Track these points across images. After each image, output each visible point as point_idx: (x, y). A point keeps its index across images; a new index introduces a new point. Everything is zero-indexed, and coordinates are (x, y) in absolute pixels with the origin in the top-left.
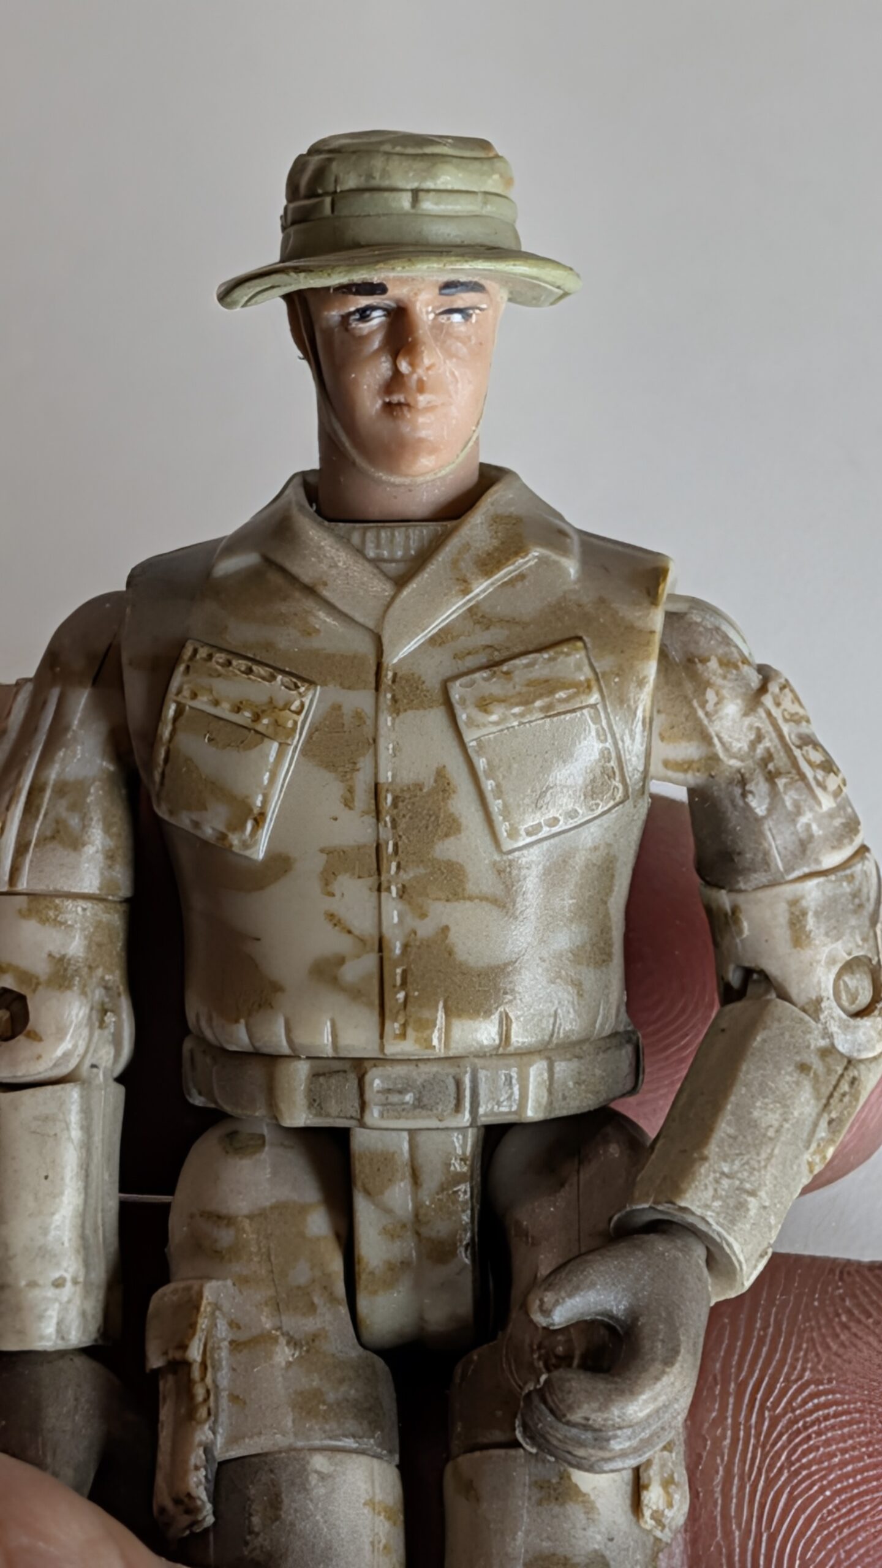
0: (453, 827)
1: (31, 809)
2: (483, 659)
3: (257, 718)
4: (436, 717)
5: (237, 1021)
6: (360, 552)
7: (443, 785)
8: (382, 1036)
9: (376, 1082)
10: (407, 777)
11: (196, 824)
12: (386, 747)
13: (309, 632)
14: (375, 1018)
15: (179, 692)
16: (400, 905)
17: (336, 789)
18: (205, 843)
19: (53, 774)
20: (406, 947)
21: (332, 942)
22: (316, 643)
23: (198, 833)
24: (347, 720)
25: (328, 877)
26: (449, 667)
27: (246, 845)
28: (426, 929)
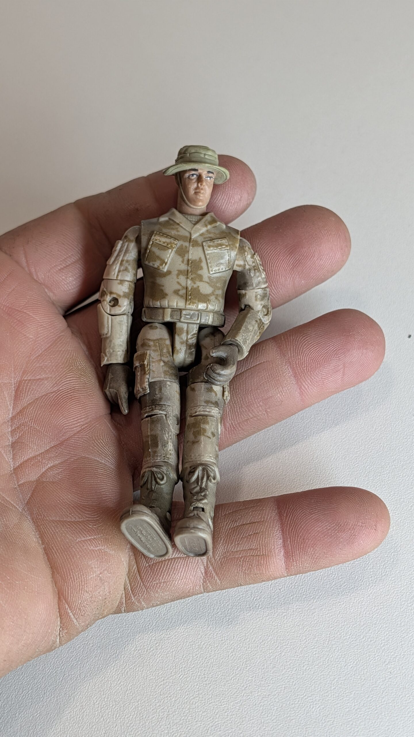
0: (201, 268)
1: (121, 264)
2: (209, 239)
3: (168, 245)
4: (200, 249)
5: (158, 301)
6: (187, 219)
7: (200, 261)
8: (186, 304)
9: (184, 312)
10: (194, 258)
11: (154, 264)
12: (191, 252)
13: (178, 231)
14: (185, 301)
15: (153, 239)
16: (191, 281)
17: (181, 259)
18: (155, 268)
19: (126, 258)
20: (191, 289)
21: (178, 287)
22: (179, 233)
23: (154, 266)
24: (184, 247)
25: (178, 275)
26: (203, 240)
27: (163, 268)
28: (195, 286)
